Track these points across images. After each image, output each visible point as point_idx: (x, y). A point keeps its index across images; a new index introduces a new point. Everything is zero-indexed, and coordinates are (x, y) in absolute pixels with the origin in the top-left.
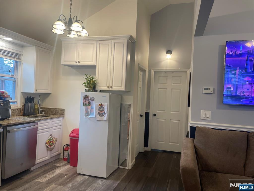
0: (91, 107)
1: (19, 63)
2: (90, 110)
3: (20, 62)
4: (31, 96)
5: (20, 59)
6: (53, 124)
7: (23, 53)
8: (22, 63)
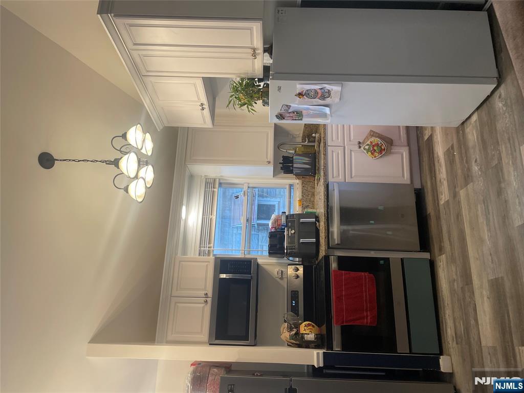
0: (305, 110)
1: (221, 181)
2: (312, 112)
3: (219, 179)
4: (280, 163)
5: (215, 180)
6: (338, 139)
7: (203, 175)
8: (222, 176)
